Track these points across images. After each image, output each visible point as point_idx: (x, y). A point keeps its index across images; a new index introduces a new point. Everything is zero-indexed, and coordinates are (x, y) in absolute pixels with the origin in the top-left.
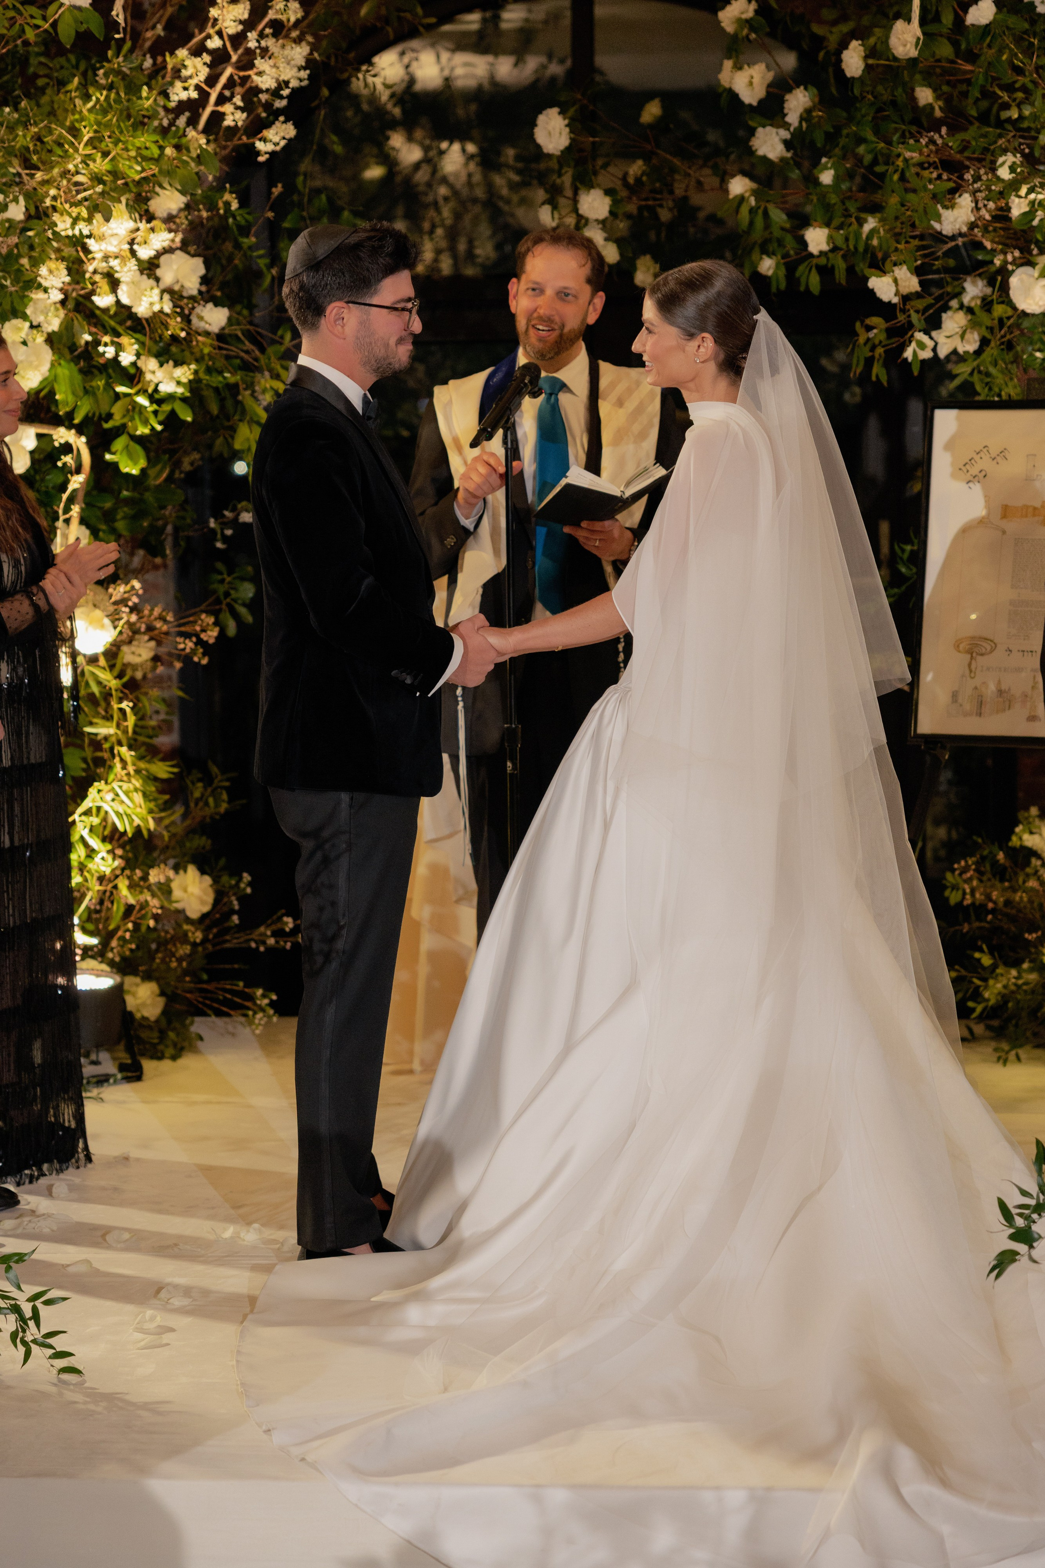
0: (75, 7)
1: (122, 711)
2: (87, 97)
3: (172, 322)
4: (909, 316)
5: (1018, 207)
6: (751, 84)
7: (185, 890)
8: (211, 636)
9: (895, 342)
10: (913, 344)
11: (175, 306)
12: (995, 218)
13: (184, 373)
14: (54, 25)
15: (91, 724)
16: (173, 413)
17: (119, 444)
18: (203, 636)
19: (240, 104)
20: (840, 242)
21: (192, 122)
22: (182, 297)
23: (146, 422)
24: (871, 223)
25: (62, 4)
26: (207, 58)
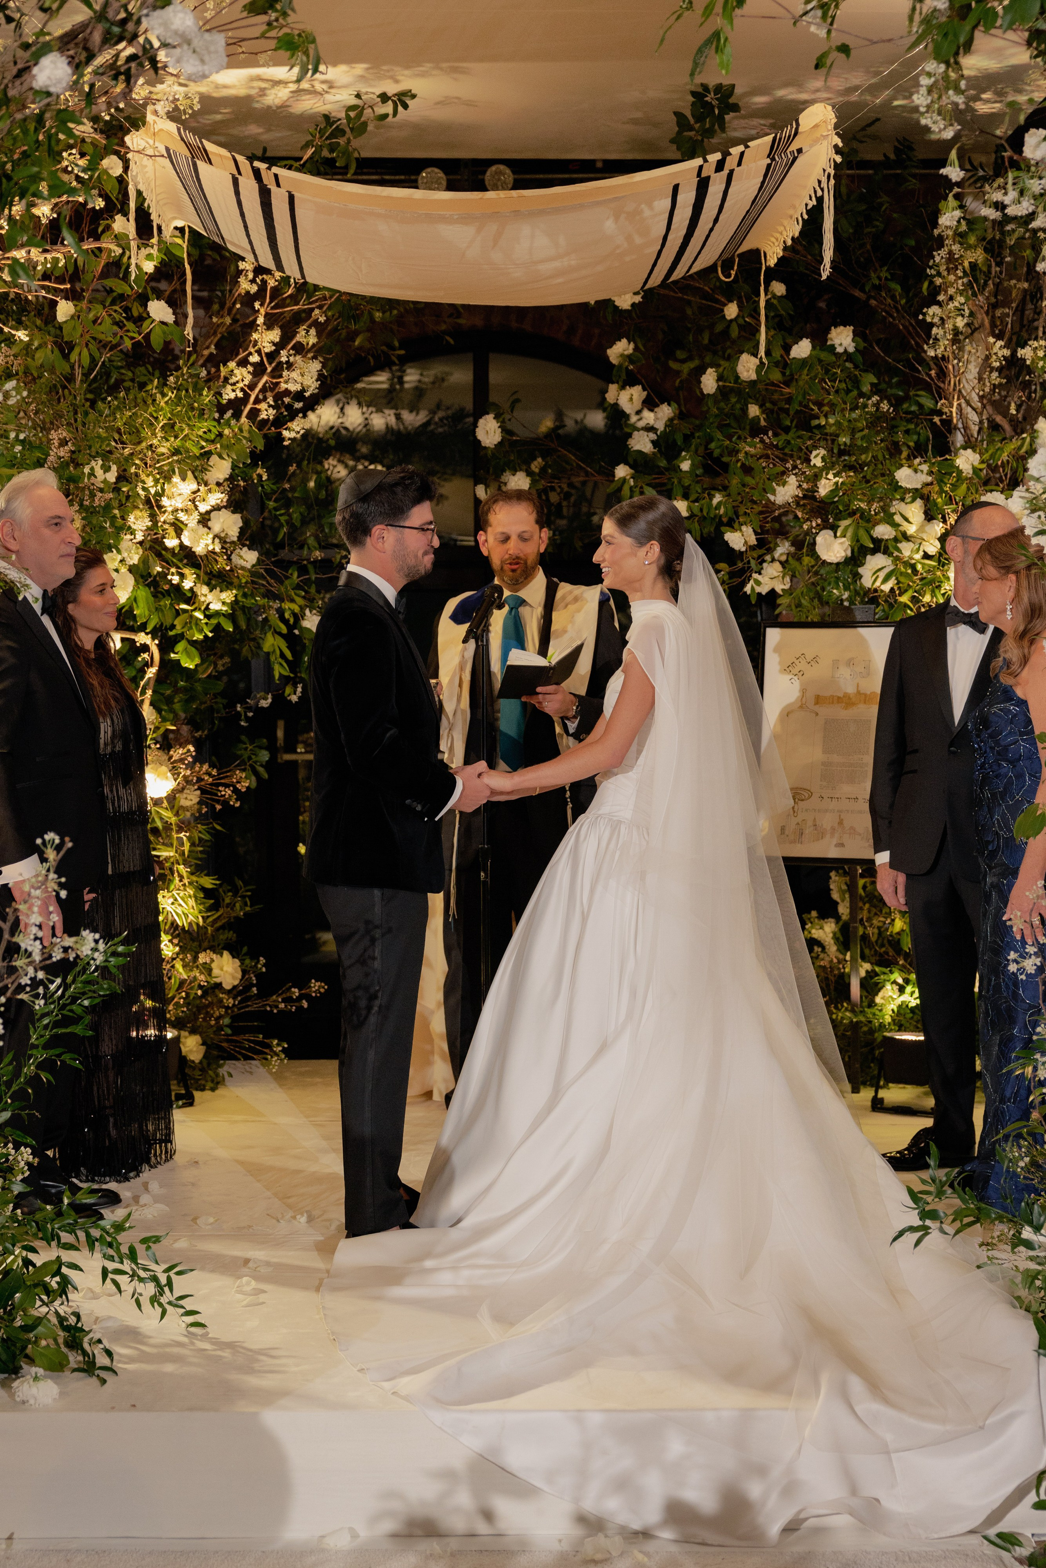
0: (163, 323)
1: (180, 840)
2: (164, 395)
3: (220, 559)
4: (749, 562)
5: (824, 488)
6: (631, 399)
7: (222, 969)
8: (243, 786)
9: (736, 581)
10: (752, 582)
11: (223, 548)
12: (805, 497)
13: (228, 596)
14: (147, 337)
15: (155, 849)
16: (219, 625)
17: (181, 646)
18: (238, 786)
19: (272, 403)
20: (696, 511)
21: (237, 416)
22: (225, 542)
23: (201, 631)
24: (718, 498)
25: (153, 321)
26: (250, 369)
